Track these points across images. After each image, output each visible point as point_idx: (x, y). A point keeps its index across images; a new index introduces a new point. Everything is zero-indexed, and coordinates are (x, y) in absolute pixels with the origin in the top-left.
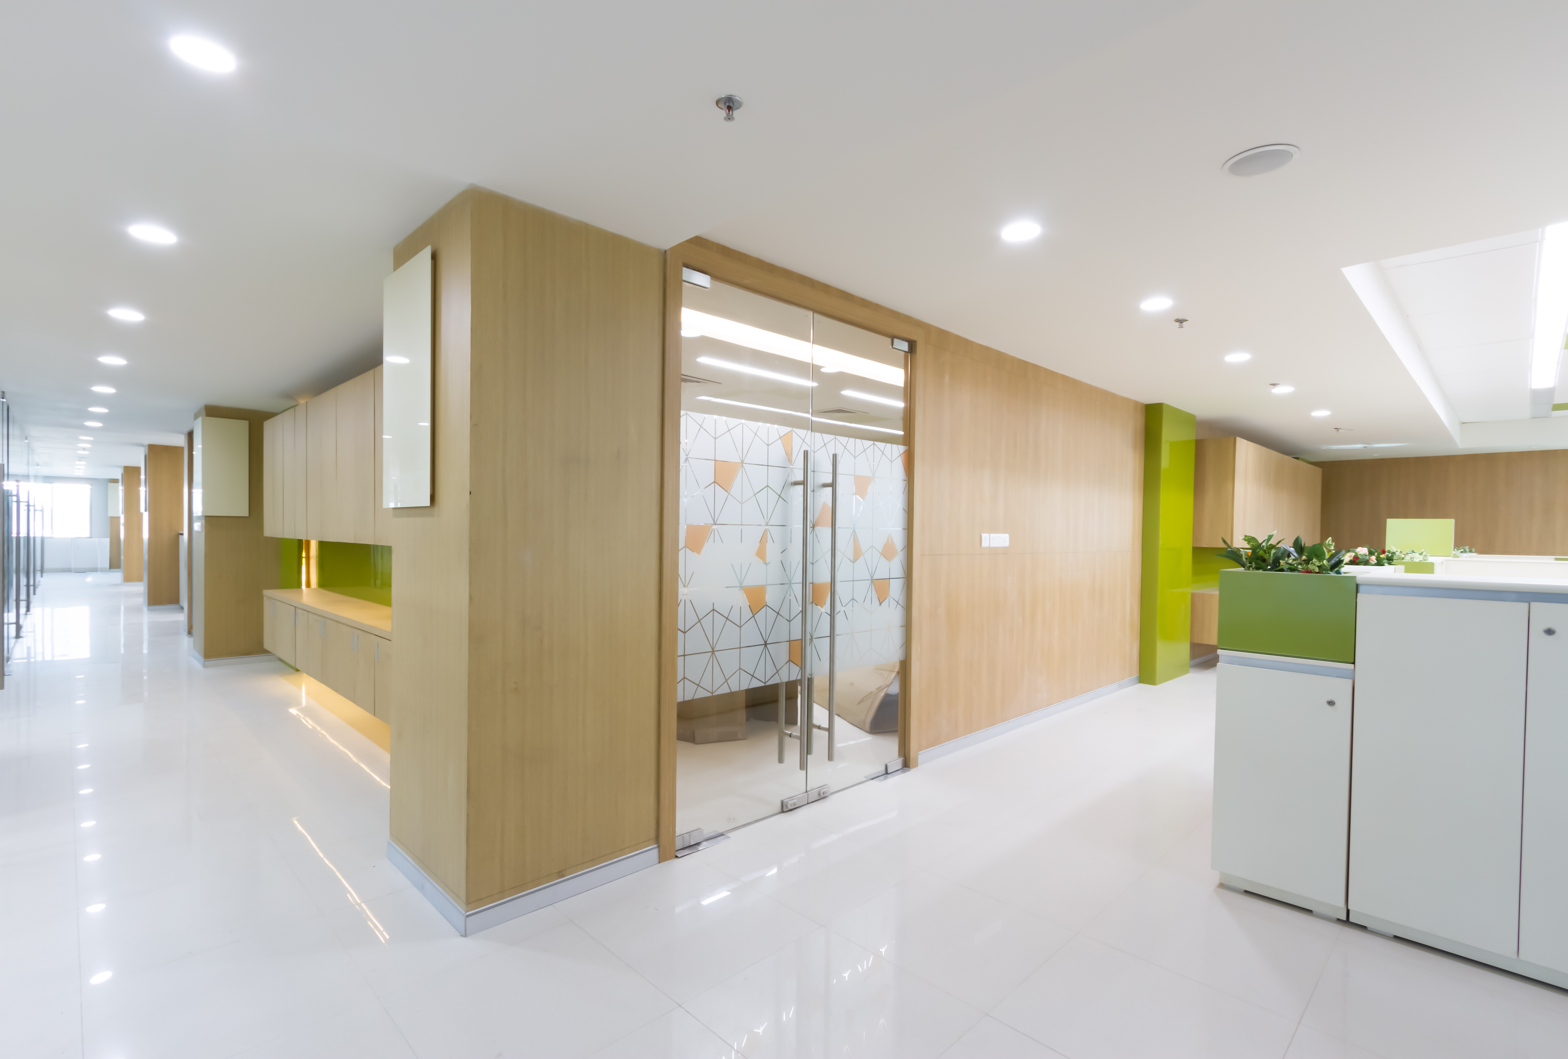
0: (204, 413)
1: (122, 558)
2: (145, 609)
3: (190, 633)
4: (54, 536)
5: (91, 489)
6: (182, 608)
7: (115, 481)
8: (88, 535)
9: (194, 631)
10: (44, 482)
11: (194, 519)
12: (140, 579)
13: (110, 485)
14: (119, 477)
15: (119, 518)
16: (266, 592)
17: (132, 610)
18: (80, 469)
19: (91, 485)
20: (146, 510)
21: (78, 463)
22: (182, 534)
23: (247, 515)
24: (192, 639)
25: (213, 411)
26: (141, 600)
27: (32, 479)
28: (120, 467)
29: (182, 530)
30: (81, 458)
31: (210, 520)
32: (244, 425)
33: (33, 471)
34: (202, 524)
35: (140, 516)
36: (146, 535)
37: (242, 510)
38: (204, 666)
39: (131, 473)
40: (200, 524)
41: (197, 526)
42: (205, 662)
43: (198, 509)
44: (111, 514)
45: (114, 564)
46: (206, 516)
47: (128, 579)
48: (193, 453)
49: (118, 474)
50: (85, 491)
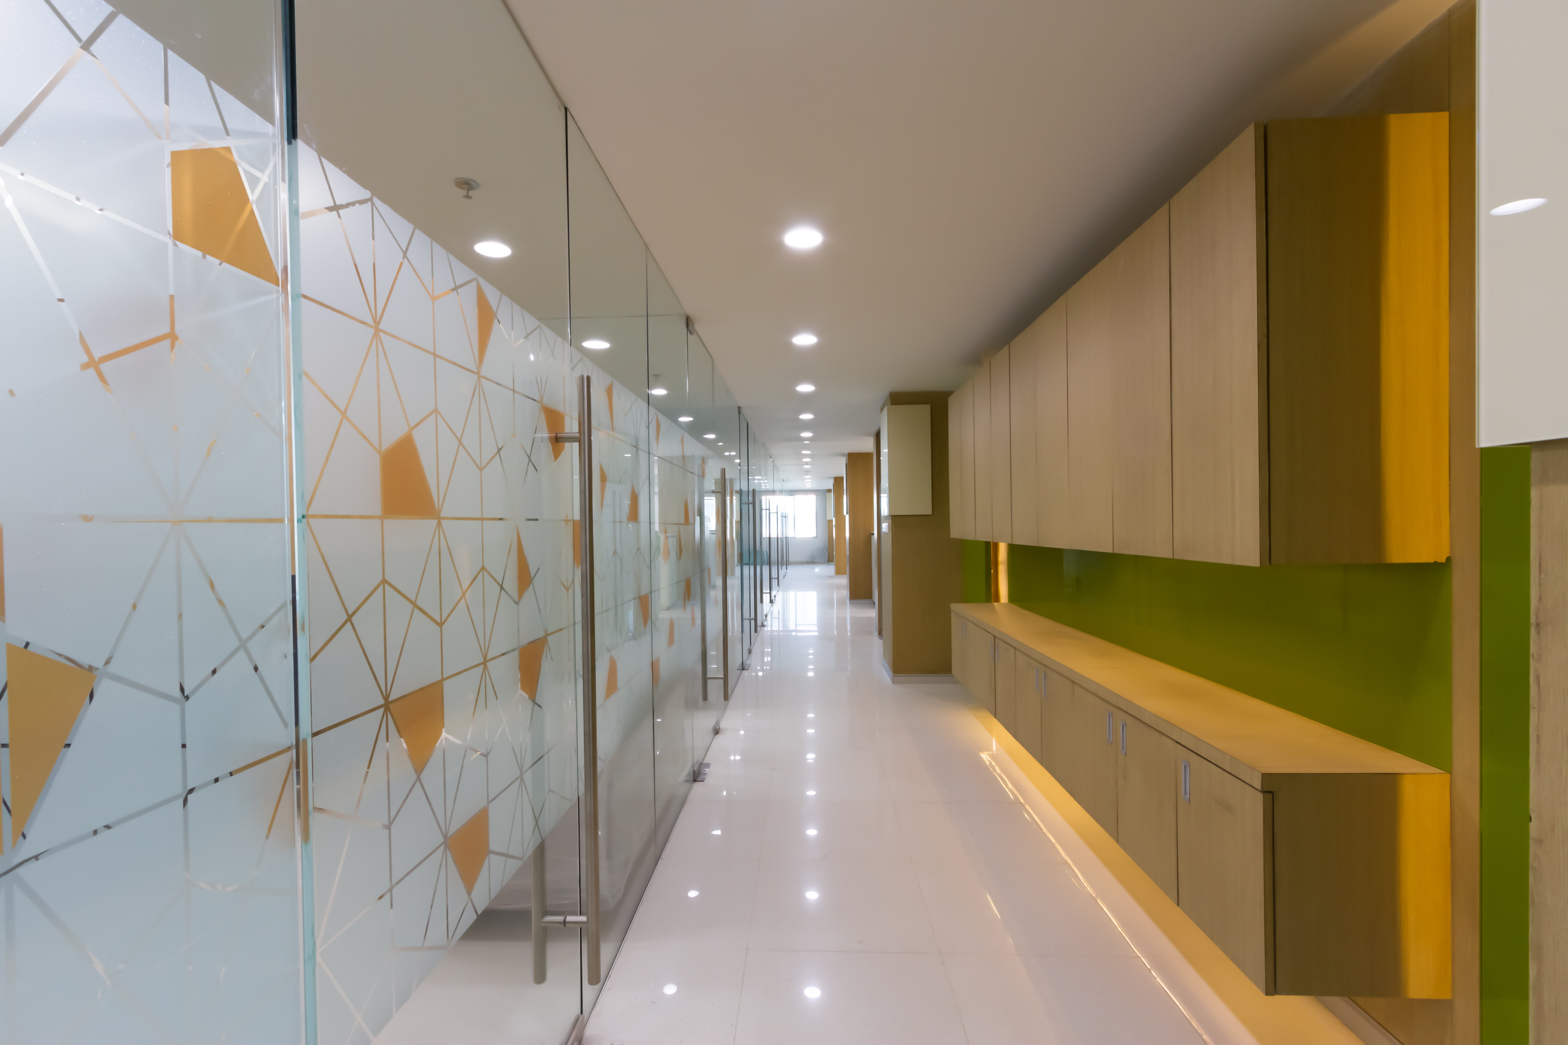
0: (889, 402)
1: (834, 553)
2: (848, 602)
3: (880, 634)
4: (796, 536)
5: (816, 499)
6: (874, 603)
7: (829, 491)
8: (815, 536)
9: (884, 632)
10: (790, 495)
11: (882, 519)
12: (845, 573)
13: (828, 493)
14: (832, 488)
15: (832, 520)
16: (955, 607)
17: (841, 603)
18: (809, 482)
19: (816, 495)
20: (847, 514)
21: (806, 477)
22: (873, 534)
23: (930, 513)
24: (882, 641)
25: (898, 399)
26: (846, 593)
27: (778, 493)
28: (831, 478)
29: (873, 530)
30: (807, 472)
31: (896, 520)
32: (925, 410)
33: (778, 486)
34: (889, 524)
35: (845, 517)
36: (847, 535)
37: (925, 507)
38: (893, 682)
39: (838, 481)
40: (887, 524)
41: (885, 526)
42: (894, 677)
43: (885, 511)
44: (828, 519)
45: (830, 560)
46: (892, 516)
47: (838, 572)
48: (881, 458)
49: (830, 485)
50: (811, 500)
